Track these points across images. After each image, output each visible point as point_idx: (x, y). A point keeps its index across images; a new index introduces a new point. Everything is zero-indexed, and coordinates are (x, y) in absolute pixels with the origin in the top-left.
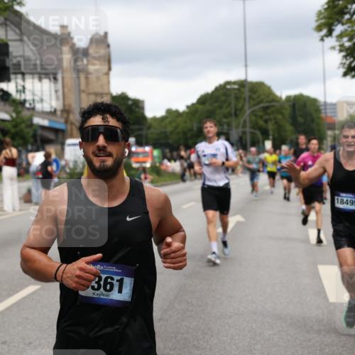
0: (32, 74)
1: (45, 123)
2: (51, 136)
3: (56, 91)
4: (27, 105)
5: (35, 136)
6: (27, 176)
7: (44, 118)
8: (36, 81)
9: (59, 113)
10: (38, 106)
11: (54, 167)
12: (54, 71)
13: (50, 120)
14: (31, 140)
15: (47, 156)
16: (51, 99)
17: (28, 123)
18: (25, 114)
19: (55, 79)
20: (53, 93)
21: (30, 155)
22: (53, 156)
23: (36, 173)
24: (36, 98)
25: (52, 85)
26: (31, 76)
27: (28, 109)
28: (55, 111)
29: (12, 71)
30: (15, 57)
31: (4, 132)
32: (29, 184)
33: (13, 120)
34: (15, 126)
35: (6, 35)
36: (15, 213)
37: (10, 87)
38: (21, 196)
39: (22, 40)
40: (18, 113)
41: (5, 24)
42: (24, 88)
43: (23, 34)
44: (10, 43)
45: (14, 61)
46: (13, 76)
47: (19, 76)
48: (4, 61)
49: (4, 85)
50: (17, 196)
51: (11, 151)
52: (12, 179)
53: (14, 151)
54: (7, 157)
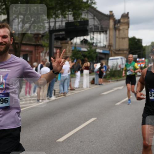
0: (97, 32)
1: (101, 51)
2: (103, 56)
3: (106, 38)
4: (94, 44)
5: (97, 57)
6: (93, 73)
7: (101, 49)
8: (98, 34)
9: (107, 47)
10: (99, 45)
11: (104, 69)
12: (106, 30)
13: (103, 50)
14: (95, 58)
15: (102, 65)
16: (104, 41)
17: (94, 52)
18: (93, 48)
19: (106, 33)
20: (105, 39)
21: (95, 65)
22: (104, 65)
23: (97, 72)
24: (98, 41)
25: (105, 35)
27: (95, 46)
28: (105, 46)
29: (89, 31)
30: (91, 25)
31: (85, 56)
32: (94, 76)
33: (88, 51)
34: (89, 53)
35: (88, 17)
36: (88, 89)
37: (88, 38)
38: (90, 81)
39: (94, 19)
40: (90, 48)
41: (87, 13)
42: (93, 37)
43: (94, 16)
44: (89, 20)
45: (90, 27)
46: (89, 33)
47: (92, 33)
48: (86, 27)
49: (85, 37)
50: (88, 82)
51: (87, 63)
52: (87, 75)
53: (89, 63)
54: (86, 66)
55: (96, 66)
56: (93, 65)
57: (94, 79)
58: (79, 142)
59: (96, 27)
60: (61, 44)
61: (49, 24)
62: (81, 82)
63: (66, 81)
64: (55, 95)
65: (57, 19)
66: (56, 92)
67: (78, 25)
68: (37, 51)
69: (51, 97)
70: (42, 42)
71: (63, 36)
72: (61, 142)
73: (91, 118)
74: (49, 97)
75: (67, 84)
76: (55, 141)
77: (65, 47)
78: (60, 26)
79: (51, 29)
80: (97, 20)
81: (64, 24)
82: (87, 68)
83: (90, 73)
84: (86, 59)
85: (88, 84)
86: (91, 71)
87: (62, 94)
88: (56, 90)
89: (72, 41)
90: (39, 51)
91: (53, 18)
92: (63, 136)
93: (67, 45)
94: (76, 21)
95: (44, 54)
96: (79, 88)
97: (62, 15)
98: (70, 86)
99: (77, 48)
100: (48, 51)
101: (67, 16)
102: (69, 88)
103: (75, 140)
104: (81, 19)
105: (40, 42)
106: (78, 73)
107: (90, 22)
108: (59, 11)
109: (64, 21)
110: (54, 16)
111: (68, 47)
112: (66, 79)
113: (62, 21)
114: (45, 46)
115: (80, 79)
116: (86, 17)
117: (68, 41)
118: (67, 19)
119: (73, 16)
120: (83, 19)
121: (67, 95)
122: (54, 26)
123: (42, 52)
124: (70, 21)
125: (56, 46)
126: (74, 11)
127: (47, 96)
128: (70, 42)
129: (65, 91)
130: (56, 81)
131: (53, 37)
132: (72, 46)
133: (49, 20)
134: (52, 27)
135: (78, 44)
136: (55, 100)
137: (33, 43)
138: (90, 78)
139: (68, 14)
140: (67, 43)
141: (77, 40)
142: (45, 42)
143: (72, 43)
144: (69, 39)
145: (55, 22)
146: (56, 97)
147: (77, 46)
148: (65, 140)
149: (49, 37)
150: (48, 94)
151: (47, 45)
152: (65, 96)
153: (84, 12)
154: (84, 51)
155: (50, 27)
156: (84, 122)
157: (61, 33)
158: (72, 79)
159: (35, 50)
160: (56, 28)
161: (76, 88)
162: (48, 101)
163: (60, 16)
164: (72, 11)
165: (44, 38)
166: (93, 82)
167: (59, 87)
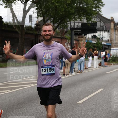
0: (102, 30)
1: (106, 44)
2: (107, 47)
3: (109, 35)
4: (101, 39)
5: (102, 47)
6: (100, 58)
7: (105, 42)
8: (103, 32)
9: (109, 41)
10: (104, 39)
11: (108, 56)
12: (108, 29)
13: (107, 43)
14: (102, 48)
15: (106, 53)
16: (107, 37)
17: (101, 44)
18: (100, 41)
19: (109, 32)
20: (108, 35)
21: (101, 53)
22: (108, 53)
23: (103, 58)
24: (103, 37)
26: (102, 31)
27: (101, 40)
28: (108, 40)
29: (97, 30)
30: (98, 26)
31: (94, 47)
32: (101, 60)
33: (97, 43)
34: (97, 45)
35: (96, 20)
36: (97, 69)
37: (96, 34)
38: (98, 64)
39: (100, 22)
40: (98, 41)
41: (96, 17)
42: (100, 34)
43: (101, 20)
44: (97, 22)
45: (98, 27)
46: (97, 31)
47: (99, 31)
48: (95, 27)
49: (95, 34)
50: (97, 64)
51: (96, 52)
52: (96, 59)
53: (97, 52)
54: (95, 53)
55: (103, 53)
56: (100, 53)
57: (101, 63)
58: (92, 105)
59: (102, 27)
60: (78, 38)
61: (70, 24)
62: (92, 64)
63: (83, 63)
64: (75, 72)
65: (76, 21)
66: (75, 70)
67: (90, 25)
68: (62, 42)
69: (72, 73)
70: (66, 36)
71: (79, 32)
72: (80, 104)
73: (100, 89)
74: (71, 73)
75: (83, 64)
76: (76, 103)
77: (81, 40)
78: (77, 26)
79: (72, 28)
80: (102, 23)
81: (80, 25)
82: (96, 55)
83: (98, 58)
84: (96, 49)
85: (97, 66)
86: (99, 57)
87: (80, 72)
88: (75, 68)
89: (86, 36)
90: (64, 42)
91: (73, 20)
92: (81, 100)
93: (83, 38)
94: (88, 23)
95: (67, 44)
96: (91, 68)
97: (79, 18)
98: (85, 66)
99: (89, 41)
100: (70, 42)
101: (82, 19)
102: (85, 68)
103: (89, 103)
104: (92, 22)
105: (64, 35)
106: (90, 58)
107: (97, 24)
108: (77, 16)
109: (80, 22)
110: (74, 19)
111: (83, 40)
112: (82, 61)
113: (79, 23)
114: (68, 39)
115: (92, 62)
116: (95, 21)
117: (83, 36)
118: (82, 21)
119: (86, 19)
120: (93, 21)
121: (83, 72)
122: (73, 26)
123: (66, 43)
124: (84, 23)
125: (75, 39)
126: (87, 16)
127: (70, 73)
128: (84, 37)
129: (82, 70)
130: (76, 62)
131: (73, 33)
132: (85, 40)
133: (71, 22)
134: (72, 26)
135: (90, 38)
136: (75, 75)
137: (60, 37)
138: (98, 62)
139: (83, 18)
140: (83, 37)
141: (89, 36)
142: (68, 36)
143: (86, 38)
144: (83, 35)
145: (75, 23)
146: (76, 73)
147: (89, 39)
148: (82, 103)
149: (70, 33)
150: (70, 71)
151: (69, 38)
152: (82, 73)
153: (94, 17)
154: (94, 43)
155: (71, 26)
156: (95, 91)
157: (78, 30)
158: (86, 62)
159: (61, 41)
160: (75, 27)
161: (89, 68)
162: (71, 75)
163: (78, 19)
164: (85, 16)
165: (67, 33)
166: (100, 64)
167: (77, 66)
